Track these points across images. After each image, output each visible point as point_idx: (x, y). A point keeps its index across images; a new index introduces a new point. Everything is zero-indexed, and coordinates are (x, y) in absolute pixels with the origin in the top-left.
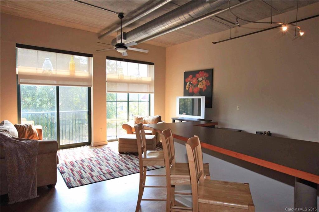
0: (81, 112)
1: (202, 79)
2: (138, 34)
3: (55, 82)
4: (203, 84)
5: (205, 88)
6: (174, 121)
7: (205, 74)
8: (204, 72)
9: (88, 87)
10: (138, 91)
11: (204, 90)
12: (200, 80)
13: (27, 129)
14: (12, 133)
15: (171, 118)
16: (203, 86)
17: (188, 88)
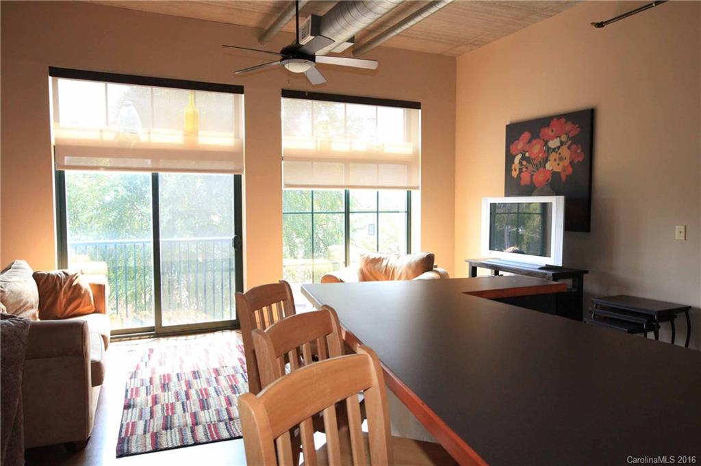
0: (213, 241)
1: (559, 145)
2: (348, 17)
3: (149, 163)
4: (561, 159)
5: (570, 171)
6: (474, 271)
7: (569, 126)
8: (566, 122)
9: (235, 175)
10: (375, 184)
11: (563, 178)
12: (553, 147)
13: (65, 283)
14: (12, 295)
15: (466, 261)
16: (561, 164)
17: (517, 172)
